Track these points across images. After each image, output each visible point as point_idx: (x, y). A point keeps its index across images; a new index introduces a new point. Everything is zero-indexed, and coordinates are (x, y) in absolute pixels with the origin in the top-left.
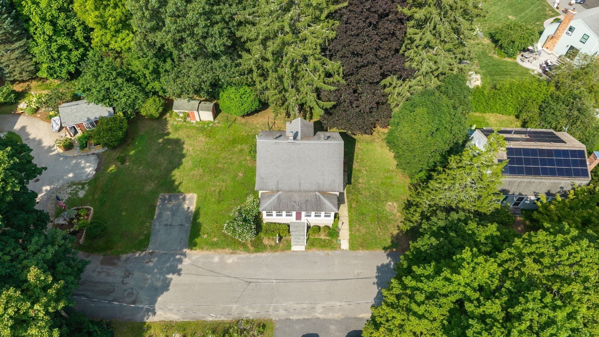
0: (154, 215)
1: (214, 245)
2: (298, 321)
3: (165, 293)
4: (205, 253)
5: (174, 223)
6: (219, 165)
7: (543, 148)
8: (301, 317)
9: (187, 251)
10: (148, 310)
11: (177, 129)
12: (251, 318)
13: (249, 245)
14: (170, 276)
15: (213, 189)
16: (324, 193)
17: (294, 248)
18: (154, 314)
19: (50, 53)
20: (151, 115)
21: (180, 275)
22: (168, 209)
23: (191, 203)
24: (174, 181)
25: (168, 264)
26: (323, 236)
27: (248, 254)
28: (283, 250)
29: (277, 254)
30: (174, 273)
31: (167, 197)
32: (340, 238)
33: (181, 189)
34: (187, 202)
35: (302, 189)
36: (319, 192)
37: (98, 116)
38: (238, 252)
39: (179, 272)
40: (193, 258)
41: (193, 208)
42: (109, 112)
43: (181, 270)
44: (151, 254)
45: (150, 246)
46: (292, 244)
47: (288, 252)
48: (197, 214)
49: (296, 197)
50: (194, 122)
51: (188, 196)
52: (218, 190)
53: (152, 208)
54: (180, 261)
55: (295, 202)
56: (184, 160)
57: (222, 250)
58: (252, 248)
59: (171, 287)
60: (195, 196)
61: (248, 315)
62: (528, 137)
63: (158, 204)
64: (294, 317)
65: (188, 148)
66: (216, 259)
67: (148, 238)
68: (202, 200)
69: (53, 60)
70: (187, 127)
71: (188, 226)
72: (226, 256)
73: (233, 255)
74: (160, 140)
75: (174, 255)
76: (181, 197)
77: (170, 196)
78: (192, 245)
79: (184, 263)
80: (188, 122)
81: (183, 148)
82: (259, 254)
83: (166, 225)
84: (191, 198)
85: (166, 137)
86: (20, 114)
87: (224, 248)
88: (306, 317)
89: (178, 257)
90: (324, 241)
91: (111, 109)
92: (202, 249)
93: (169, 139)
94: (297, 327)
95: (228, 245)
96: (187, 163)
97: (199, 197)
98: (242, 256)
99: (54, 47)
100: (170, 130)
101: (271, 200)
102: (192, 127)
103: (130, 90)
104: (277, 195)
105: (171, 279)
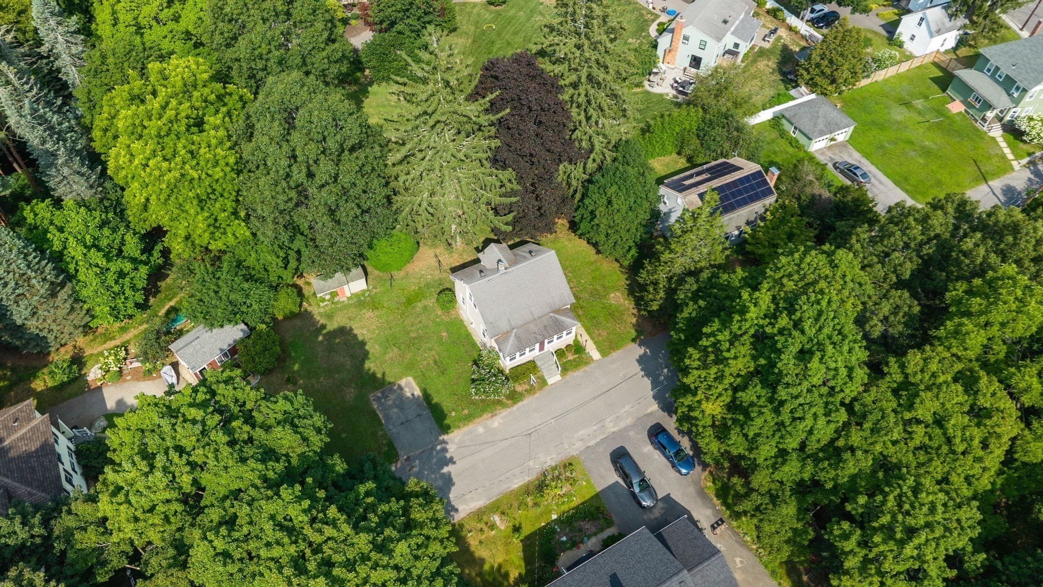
0: (380, 420)
1: (469, 418)
2: (597, 444)
3: (453, 488)
4: (465, 429)
5: (410, 418)
6: (412, 335)
7: (728, 181)
8: (598, 440)
9: (445, 437)
10: (448, 512)
11: (330, 316)
12: (554, 464)
13: (505, 401)
14: (445, 470)
15: (425, 363)
16: (557, 311)
17: (550, 381)
18: (457, 510)
19: (108, 288)
20: (291, 312)
21: (454, 463)
22: (391, 407)
23: (412, 388)
24: (374, 375)
25: (435, 460)
26: (571, 357)
27: (509, 410)
28: (541, 388)
29: (537, 395)
30: (447, 465)
31: (379, 395)
32: (587, 351)
33: (389, 378)
34: (407, 390)
35: (536, 316)
36: (553, 312)
37: (231, 342)
38: (498, 412)
39: (451, 461)
40: (456, 441)
41: (418, 392)
42: (242, 330)
43: (452, 458)
44: (408, 459)
45: (401, 453)
46: (546, 378)
47: (547, 388)
48: (427, 396)
49: (533, 327)
50: (345, 299)
51: (403, 382)
52: (431, 362)
53: (373, 413)
54: (445, 450)
55: (535, 333)
56: (367, 348)
57: (481, 419)
58: (509, 402)
59: (455, 480)
60: (410, 379)
61: (549, 463)
62: (709, 176)
63: (376, 406)
64: (592, 443)
65: (361, 332)
66: (481, 430)
67: (391, 446)
68: (421, 379)
69: (116, 295)
70: (340, 310)
71: (426, 413)
72: (489, 422)
73: (494, 418)
74: (320, 338)
75: (433, 448)
76: (396, 388)
77: (383, 393)
78: (446, 429)
79: (450, 451)
80: (338, 302)
81: (355, 336)
82: (520, 404)
83: (402, 423)
84: (408, 384)
85: (324, 332)
86: (99, 388)
87: (481, 416)
88: (602, 437)
89: (439, 447)
90: (574, 360)
91: (243, 326)
92: (459, 427)
93: (329, 333)
94: (601, 449)
95: (484, 411)
96: (373, 348)
97: (415, 378)
98: (503, 414)
99: (111, 277)
100: (322, 321)
101: (511, 342)
102: (346, 307)
103: (257, 292)
104: (513, 334)
105: (450, 473)
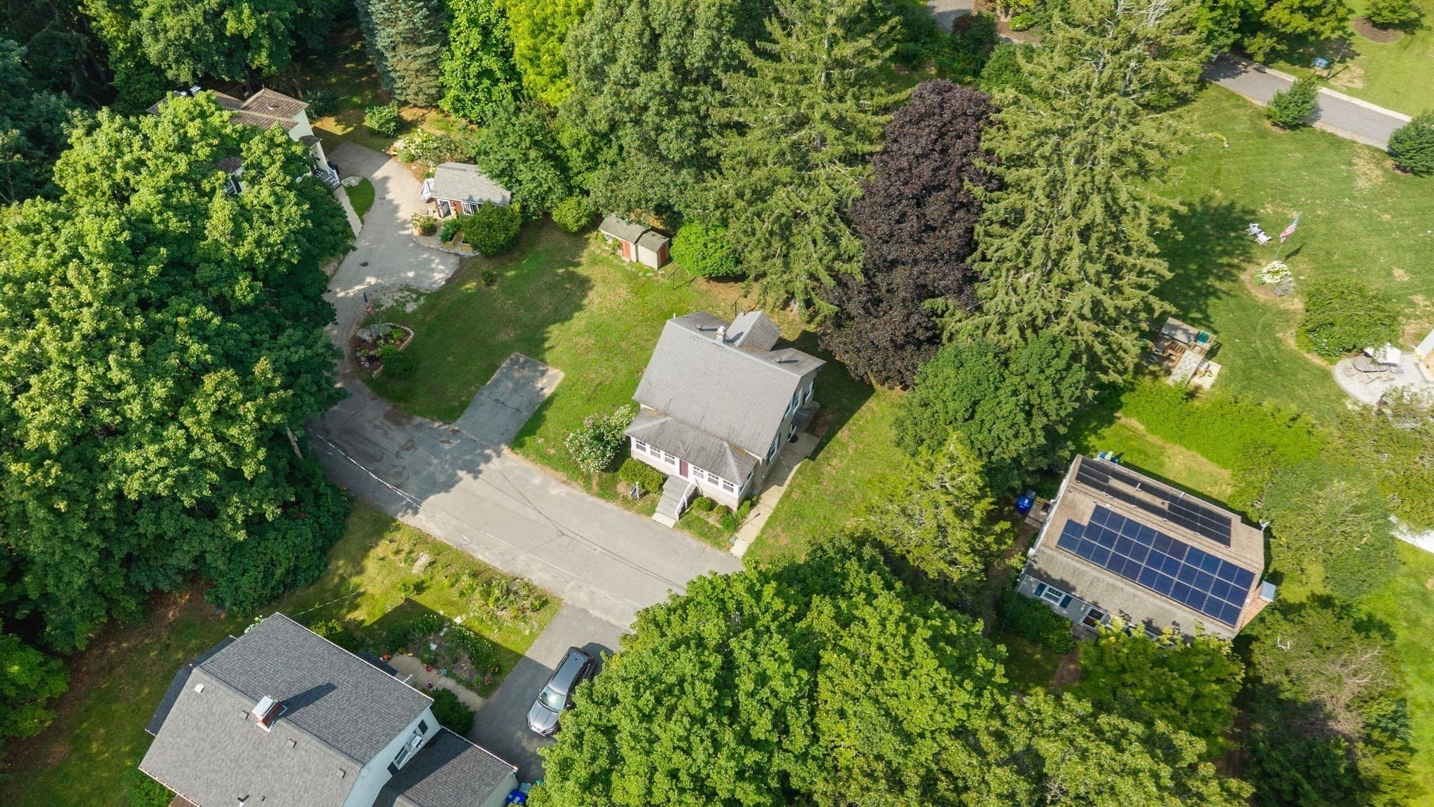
0: (489, 379)
1: (544, 459)
2: (597, 621)
3: (442, 494)
4: (528, 464)
5: (509, 403)
6: (623, 344)
7: (1172, 535)
8: (604, 617)
9: (506, 450)
10: (409, 506)
11: (594, 262)
12: (535, 583)
13: (594, 483)
14: (461, 473)
15: (593, 376)
16: (736, 449)
17: (657, 517)
18: (416, 512)
19: (466, 76)
20: (565, 225)
21: (476, 478)
22: (511, 378)
23: (549, 384)
24: (546, 339)
25: (469, 457)
26: (713, 519)
27: (585, 494)
28: (639, 512)
29: (626, 513)
30: (469, 472)
31: (522, 360)
32: (737, 535)
33: (548, 356)
34: (545, 380)
35: (703, 427)
36: (730, 445)
37: (485, 199)
38: (574, 484)
39: (476, 473)
40: (507, 464)
41: (548, 392)
42: (504, 197)
43: (480, 472)
44: (455, 432)
45: (459, 421)
46: (658, 509)
47: (645, 518)
48: (549, 402)
49: (690, 436)
50: (627, 260)
51: (552, 371)
52: (597, 381)
53: (493, 368)
54: (487, 459)
55: (684, 443)
56: (577, 314)
57: (553, 472)
58: (596, 488)
59: (454, 490)
60: (562, 375)
61: (533, 578)
63: (504, 365)
64: (595, 613)
65: (594, 298)
66: (537, 480)
67: (463, 407)
68: (567, 386)
69: (466, 88)
70: (611, 265)
71: (526, 415)
72: (553, 483)
73: (563, 485)
74: (561, 271)
75: (484, 447)
76: (541, 368)
77: (526, 361)
78: (517, 443)
79: (490, 465)
80: (618, 258)
81: (585, 296)
82: (602, 502)
83: (497, 401)
84: (555, 377)
85: (571, 269)
86: (390, 157)
87: (556, 469)
88: (612, 621)
89: (488, 451)
90: (711, 527)
91: (508, 194)
92: (527, 456)
93: (573, 273)
94: (591, 628)
95: (565, 468)
96: (579, 321)
97: (565, 379)
98: (575, 492)
99: (474, 69)
100: (584, 260)
101: (651, 424)
102: (619, 268)
104: (662, 420)
105: (461, 479)
